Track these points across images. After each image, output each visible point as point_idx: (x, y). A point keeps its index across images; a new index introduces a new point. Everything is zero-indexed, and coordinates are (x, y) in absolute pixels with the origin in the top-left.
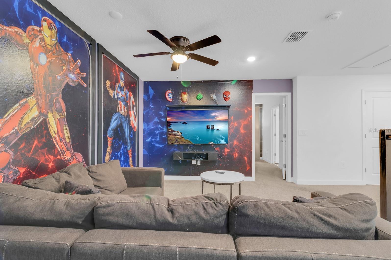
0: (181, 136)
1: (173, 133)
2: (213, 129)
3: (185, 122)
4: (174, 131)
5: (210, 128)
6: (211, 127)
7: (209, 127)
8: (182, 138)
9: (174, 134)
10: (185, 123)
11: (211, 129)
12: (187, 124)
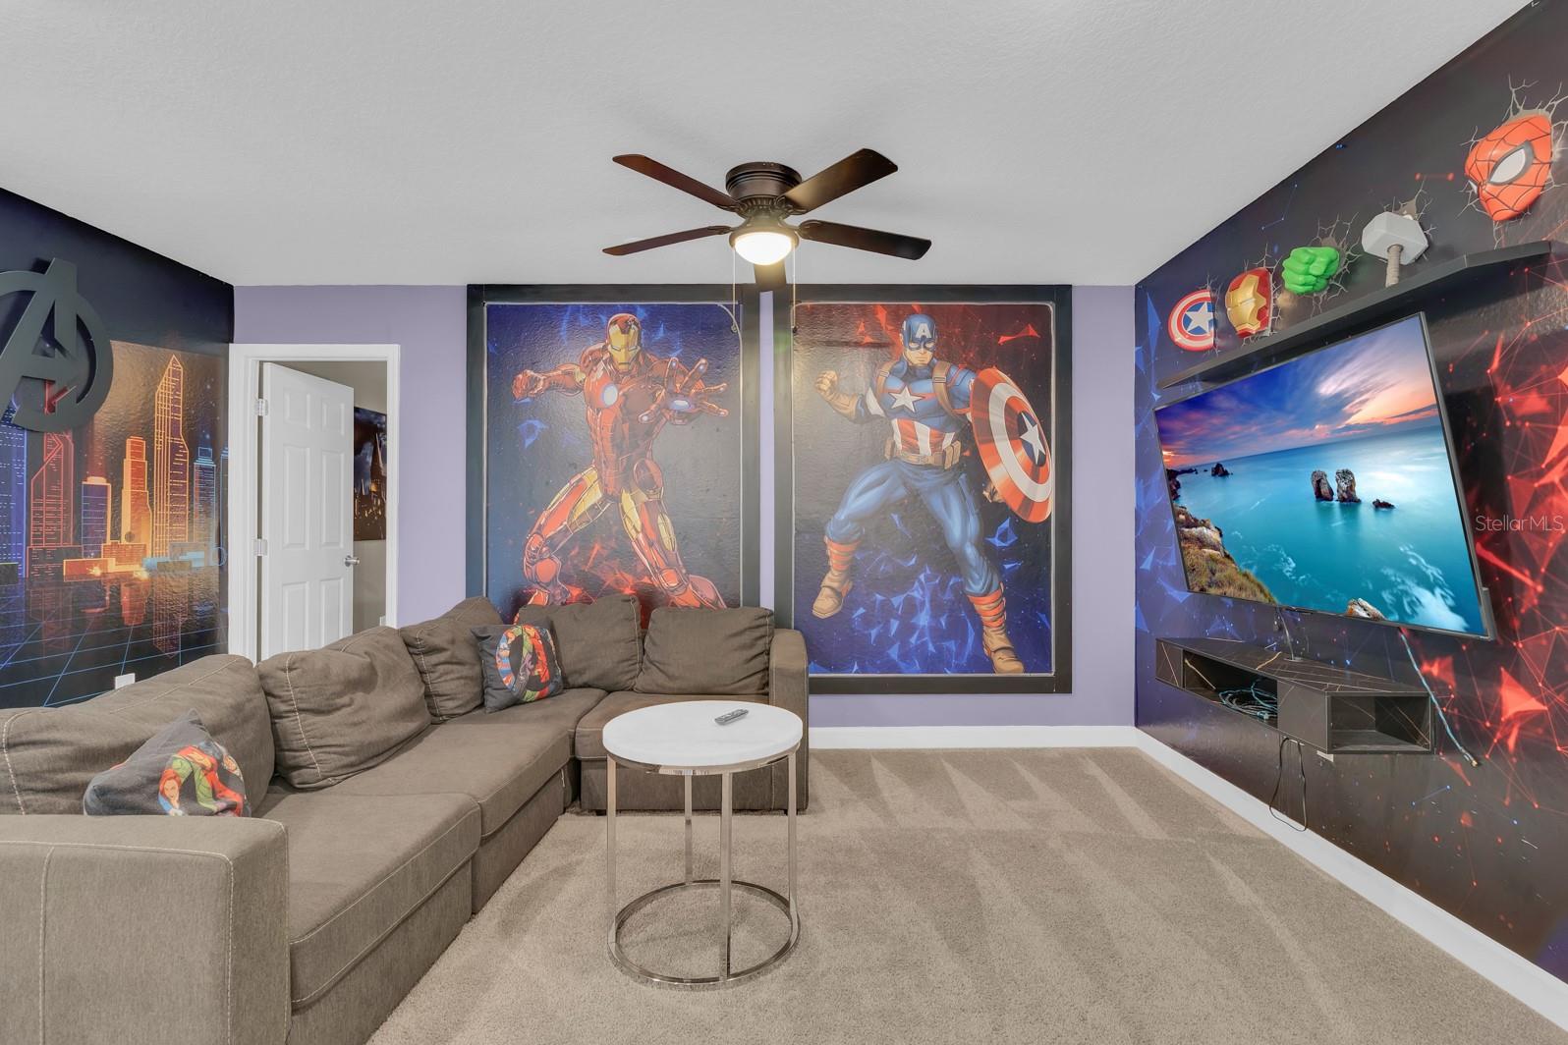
0: (1222, 547)
1: (1194, 531)
2: (1350, 501)
3: (1217, 466)
4: (1196, 523)
5: (1336, 497)
6: (1334, 486)
7: (1324, 489)
8: (1227, 560)
9: (1197, 539)
10: (1219, 471)
11: (1342, 500)
12: (1227, 473)
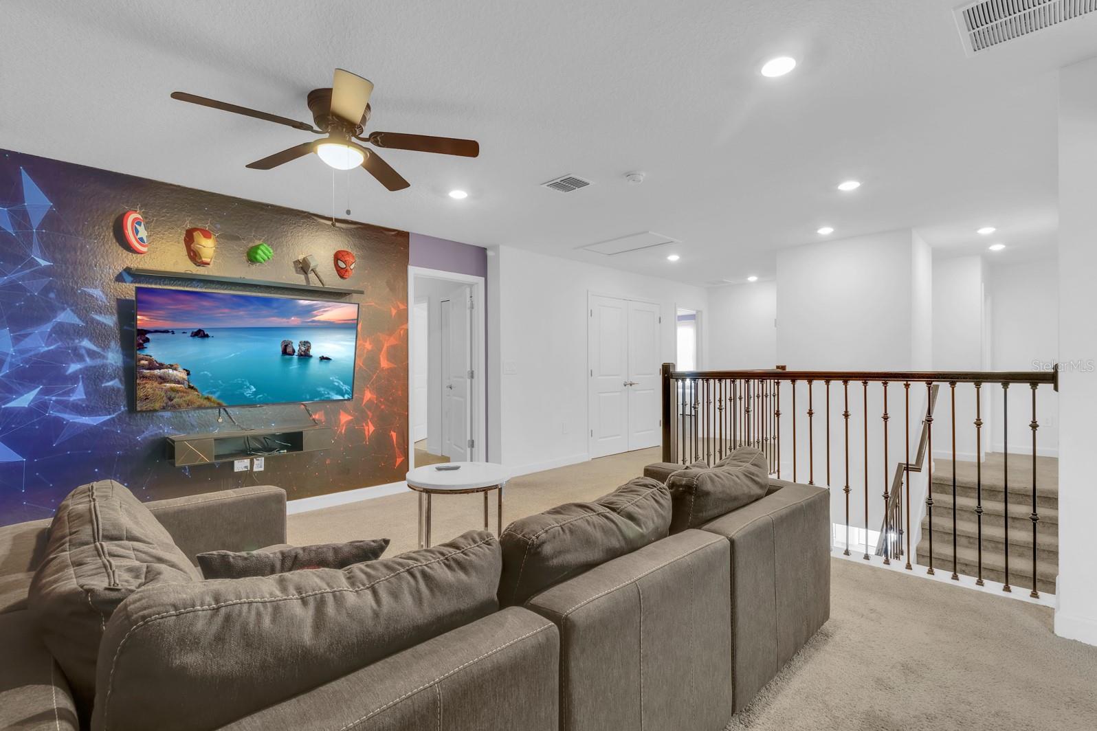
0: (186, 383)
1: (157, 372)
2: (305, 356)
3: (200, 331)
4: (161, 366)
5: (296, 354)
6: (297, 348)
7: (289, 350)
8: (190, 390)
9: (160, 377)
10: (200, 334)
11: (300, 355)
12: (207, 336)
